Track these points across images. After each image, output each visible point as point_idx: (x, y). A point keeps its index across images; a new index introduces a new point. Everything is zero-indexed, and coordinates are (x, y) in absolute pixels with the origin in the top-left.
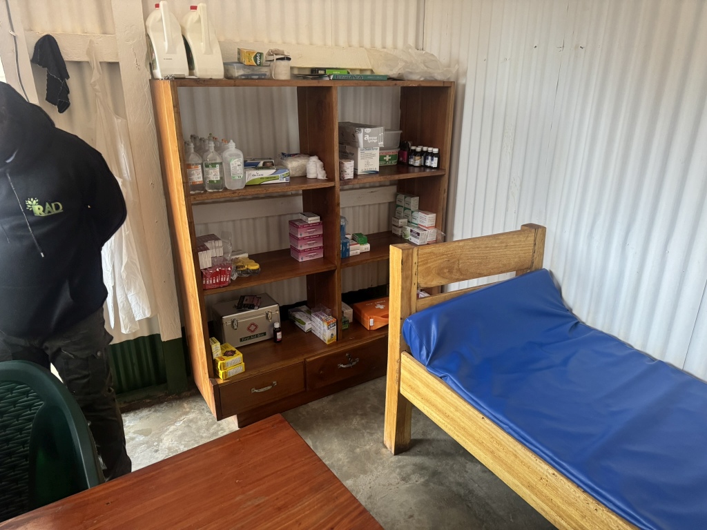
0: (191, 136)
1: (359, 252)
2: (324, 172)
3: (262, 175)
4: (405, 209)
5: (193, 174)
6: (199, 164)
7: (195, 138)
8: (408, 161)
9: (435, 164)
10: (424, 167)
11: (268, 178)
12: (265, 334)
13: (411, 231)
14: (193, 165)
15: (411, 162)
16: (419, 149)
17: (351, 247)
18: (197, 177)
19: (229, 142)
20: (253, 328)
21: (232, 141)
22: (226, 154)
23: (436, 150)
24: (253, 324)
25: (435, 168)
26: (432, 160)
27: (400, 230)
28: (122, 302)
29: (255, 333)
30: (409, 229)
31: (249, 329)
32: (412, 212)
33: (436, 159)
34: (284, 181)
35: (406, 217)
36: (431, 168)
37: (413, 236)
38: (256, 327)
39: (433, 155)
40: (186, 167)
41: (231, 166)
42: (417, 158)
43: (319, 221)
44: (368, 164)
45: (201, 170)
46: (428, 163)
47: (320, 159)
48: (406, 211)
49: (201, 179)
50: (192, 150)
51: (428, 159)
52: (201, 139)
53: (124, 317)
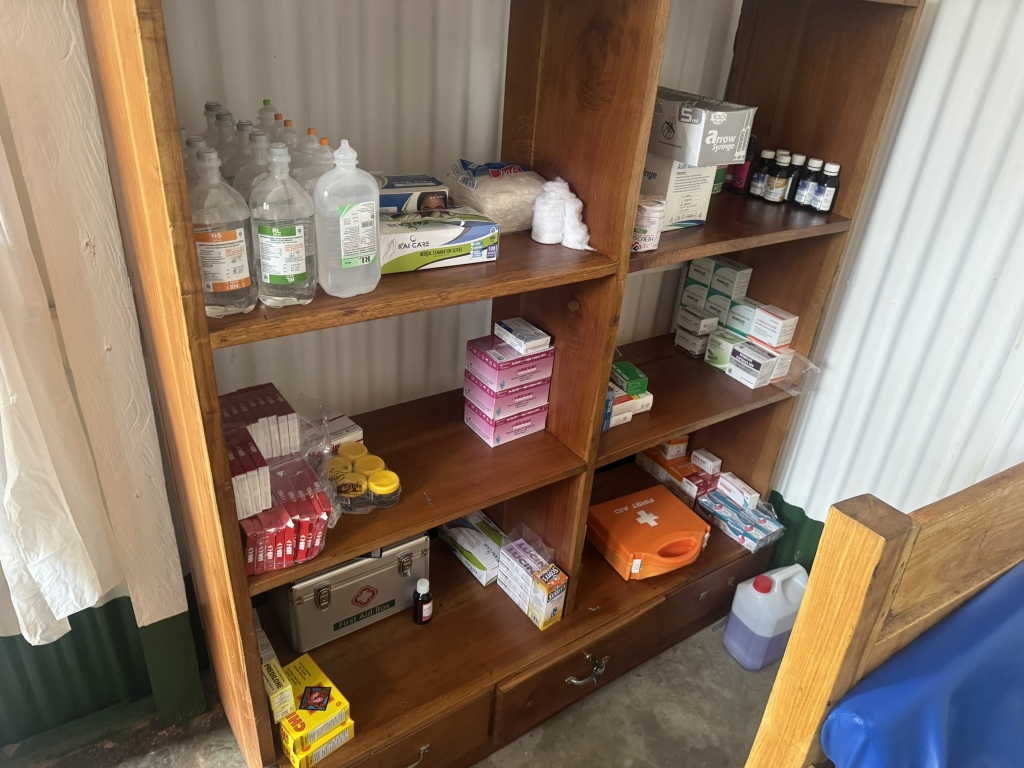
0: (208, 108)
1: (629, 416)
2: (585, 227)
3: (426, 244)
4: (712, 292)
5: (217, 260)
6: (237, 225)
7: (219, 117)
8: (748, 186)
9: (824, 202)
10: (791, 204)
11: (440, 252)
12: (392, 603)
13: (735, 353)
14: (215, 230)
15: (758, 189)
16: (784, 160)
17: (615, 407)
18: (229, 268)
19: (336, 146)
20: (366, 596)
21: (345, 143)
22: (326, 187)
23: (832, 169)
24: (367, 589)
25: (822, 213)
26: (820, 191)
27: (700, 343)
28: (15, 571)
29: (370, 606)
30: (727, 347)
31: (356, 601)
32: (733, 304)
33: (830, 192)
34: (483, 257)
35: (715, 311)
36: (810, 210)
37: (738, 365)
38: (374, 592)
39: (821, 179)
40: (193, 236)
41: (343, 227)
42: (778, 181)
43: (547, 348)
44: (687, 203)
45: (243, 244)
46: (805, 196)
47: (572, 189)
48: (714, 299)
49: (246, 274)
50: (215, 178)
51: (804, 186)
52: (240, 126)
53: (25, 607)
